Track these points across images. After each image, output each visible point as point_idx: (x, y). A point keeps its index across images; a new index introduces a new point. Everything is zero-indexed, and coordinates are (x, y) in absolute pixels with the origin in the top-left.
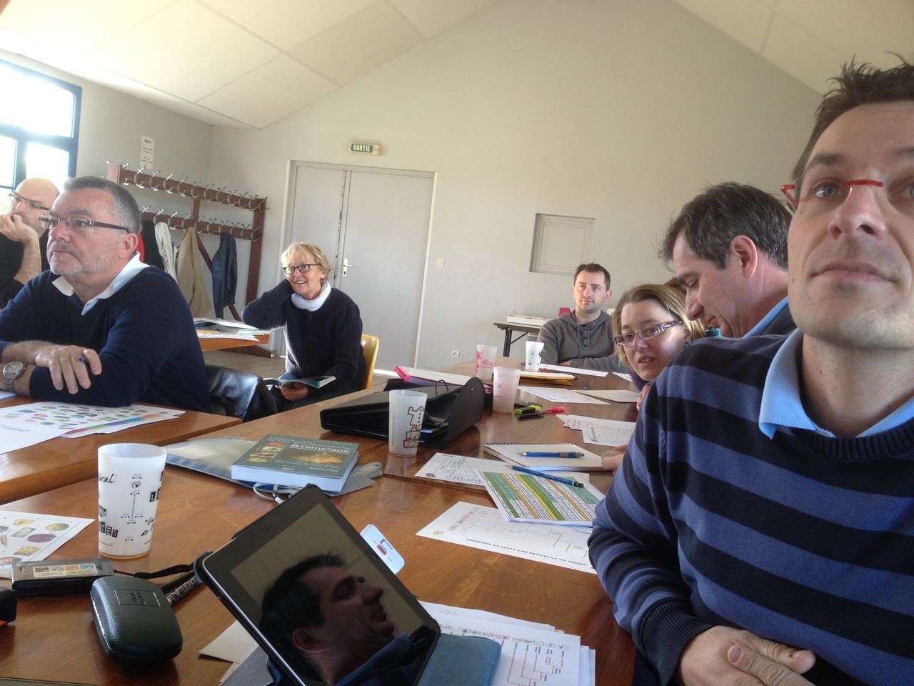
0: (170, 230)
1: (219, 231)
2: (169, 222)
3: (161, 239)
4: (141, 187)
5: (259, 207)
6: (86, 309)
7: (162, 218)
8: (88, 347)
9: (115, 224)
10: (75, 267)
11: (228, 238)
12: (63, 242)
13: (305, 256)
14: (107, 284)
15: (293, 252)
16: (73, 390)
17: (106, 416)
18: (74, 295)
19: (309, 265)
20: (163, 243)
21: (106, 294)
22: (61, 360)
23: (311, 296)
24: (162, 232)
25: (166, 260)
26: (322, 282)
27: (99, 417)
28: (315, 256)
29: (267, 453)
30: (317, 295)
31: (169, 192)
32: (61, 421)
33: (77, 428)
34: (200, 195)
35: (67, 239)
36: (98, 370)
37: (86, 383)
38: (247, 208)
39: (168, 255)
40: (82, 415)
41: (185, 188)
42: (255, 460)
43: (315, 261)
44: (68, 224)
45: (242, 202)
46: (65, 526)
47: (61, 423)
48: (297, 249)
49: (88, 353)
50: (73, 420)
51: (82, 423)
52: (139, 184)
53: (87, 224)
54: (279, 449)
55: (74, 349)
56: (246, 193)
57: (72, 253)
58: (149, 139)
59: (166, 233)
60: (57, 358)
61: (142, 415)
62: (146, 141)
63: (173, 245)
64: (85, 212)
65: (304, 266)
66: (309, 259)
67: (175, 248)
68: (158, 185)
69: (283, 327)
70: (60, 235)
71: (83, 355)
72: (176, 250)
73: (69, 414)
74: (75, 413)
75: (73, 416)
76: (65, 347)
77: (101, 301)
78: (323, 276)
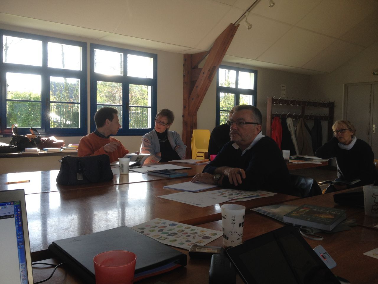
0: (293, 121)
1: (314, 118)
2: (292, 117)
3: (289, 124)
4: (280, 105)
5: (331, 106)
6: (243, 153)
7: (289, 116)
8: (241, 168)
9: (253, 122)
10: (239, 139)
11: (317, 120)
12: (235, 130)
13: (342, 126)
14: (249, 144)
15: (337, 124)
16: (236, 185)
17: (247, 194)
18: (239, 149)
19: (345, 130)
20: (290, 126)
21: (249, 148)
22: (232, 173)
23: (347, 143)
24: (289, 122)
25: (291, 132)
26: (352, 137)
27: (244, 194)
28: (347, 125)
29: (301, 212)
30: (350, 142)
31: (292, 105)
32: (230, 196)
33: (234, 198)
34: (305, 104)
35: (237, 129)
36: (244, 177)
37: (241, 182)
38: (326, 107)
39: (292, 131)
40: (238, 194)
41: (298, 102)
42: (294, 215)
43: (348, 127)
44: (237, 123)
45: (323, 105)
46: (216, 234)
47: (229, 197)
48: (339, 123)
49: (241, 170)
50: (233, 196)
51: (237, 197)
52: (279, 104)
53: (243, 123)
54: (307, 211)
55: (237, 169)
56: (325, 101)
57: (238, 134)
58: (284, 85)
59: (291, 122)
60: (231, 172)
61: (260, 194)
62: (283, 86)
63: (294, 126)
64: (242, 119)
65: (342, 130)
66: (345, 127)
67: (295, 127)
68: (287, 103)
69: (335, 158)
70: (234, 128)
71: (239, 171)
72: (295, 128)
73: (234, 193)
74: (236, 193)
75: (235, 194)
76: (234, 168)
77: (247, 151)
78: (352, 134)
